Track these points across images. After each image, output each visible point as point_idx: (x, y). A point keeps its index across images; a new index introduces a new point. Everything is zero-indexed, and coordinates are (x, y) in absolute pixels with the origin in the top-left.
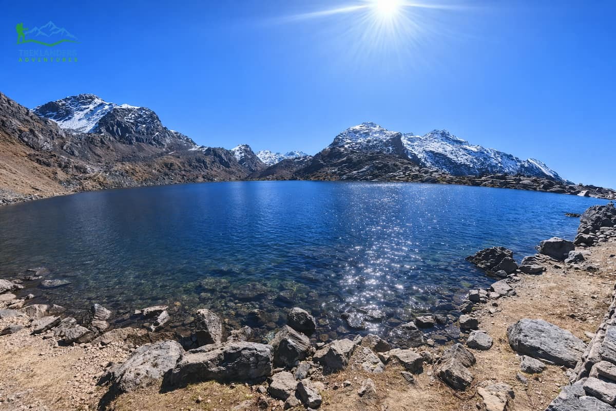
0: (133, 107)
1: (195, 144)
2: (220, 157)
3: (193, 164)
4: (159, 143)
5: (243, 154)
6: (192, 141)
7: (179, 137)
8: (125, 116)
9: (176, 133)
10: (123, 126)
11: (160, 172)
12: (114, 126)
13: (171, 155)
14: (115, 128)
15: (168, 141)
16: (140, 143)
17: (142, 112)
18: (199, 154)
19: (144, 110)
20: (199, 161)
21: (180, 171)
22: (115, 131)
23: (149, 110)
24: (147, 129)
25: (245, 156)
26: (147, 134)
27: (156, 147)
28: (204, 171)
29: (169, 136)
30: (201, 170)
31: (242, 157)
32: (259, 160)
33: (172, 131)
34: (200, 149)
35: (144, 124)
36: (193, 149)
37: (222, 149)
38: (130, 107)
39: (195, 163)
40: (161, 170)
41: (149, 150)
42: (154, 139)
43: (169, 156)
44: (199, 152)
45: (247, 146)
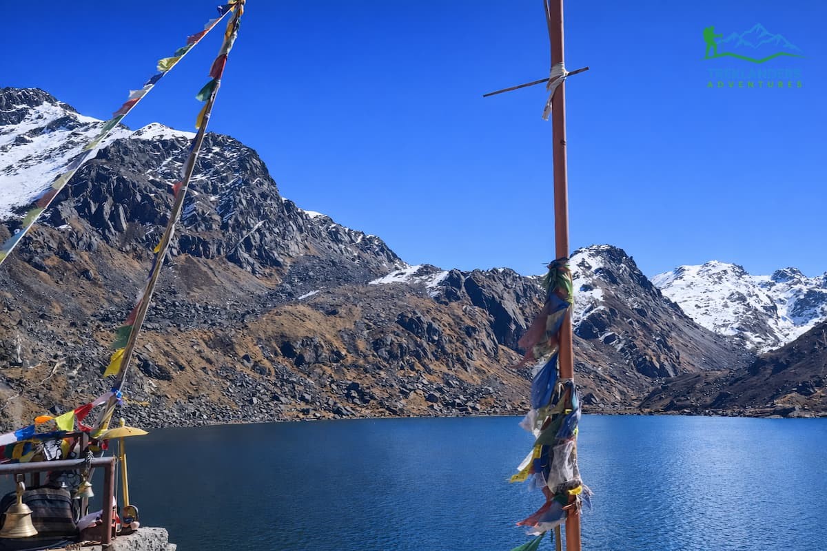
0: (179, 134)
1: (392, 257)
2: (495, 308)
3: (390, 337)
4: (266, 258)
5: (598, 294)
6: (383, 247)
7: (335, 236)
8: (147, 165)
9: (326, 221)
10: (139, 198)
11: (262, 371)
12: (106, 199)
13: (304, 301)
14: (107, 207)
15: (296, 250)
16: (195, 259)
17: (209, 151)
18: (411, 300)
19: (216, 144)
20: (410, 324)
21: (337, 371)
22: (107, 217)
23: (235, 145)
24: (225, 209)
25: (607, 298)
26: (224, 226)
27: (254, 272)
28: (429, 372)
29: (301, 231)
30: (418, 366)
31: (595, 304)
32: (682, 316)
33: (312, 214)
34: (417, 280)
35: (214, 192)
36: (389, 279)
37: (507, 273)
38: (169, 134)
39: (395, 337)
40: (267, 363)
41: (229, 286)
42: (248, 245)
43: (301, 308)
44: (411, 289)
45: (615, 255)
